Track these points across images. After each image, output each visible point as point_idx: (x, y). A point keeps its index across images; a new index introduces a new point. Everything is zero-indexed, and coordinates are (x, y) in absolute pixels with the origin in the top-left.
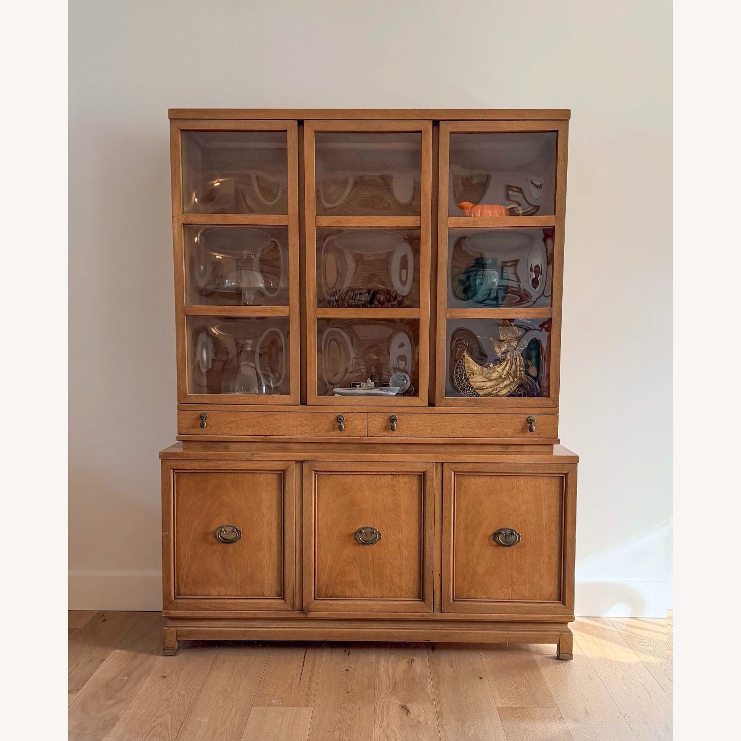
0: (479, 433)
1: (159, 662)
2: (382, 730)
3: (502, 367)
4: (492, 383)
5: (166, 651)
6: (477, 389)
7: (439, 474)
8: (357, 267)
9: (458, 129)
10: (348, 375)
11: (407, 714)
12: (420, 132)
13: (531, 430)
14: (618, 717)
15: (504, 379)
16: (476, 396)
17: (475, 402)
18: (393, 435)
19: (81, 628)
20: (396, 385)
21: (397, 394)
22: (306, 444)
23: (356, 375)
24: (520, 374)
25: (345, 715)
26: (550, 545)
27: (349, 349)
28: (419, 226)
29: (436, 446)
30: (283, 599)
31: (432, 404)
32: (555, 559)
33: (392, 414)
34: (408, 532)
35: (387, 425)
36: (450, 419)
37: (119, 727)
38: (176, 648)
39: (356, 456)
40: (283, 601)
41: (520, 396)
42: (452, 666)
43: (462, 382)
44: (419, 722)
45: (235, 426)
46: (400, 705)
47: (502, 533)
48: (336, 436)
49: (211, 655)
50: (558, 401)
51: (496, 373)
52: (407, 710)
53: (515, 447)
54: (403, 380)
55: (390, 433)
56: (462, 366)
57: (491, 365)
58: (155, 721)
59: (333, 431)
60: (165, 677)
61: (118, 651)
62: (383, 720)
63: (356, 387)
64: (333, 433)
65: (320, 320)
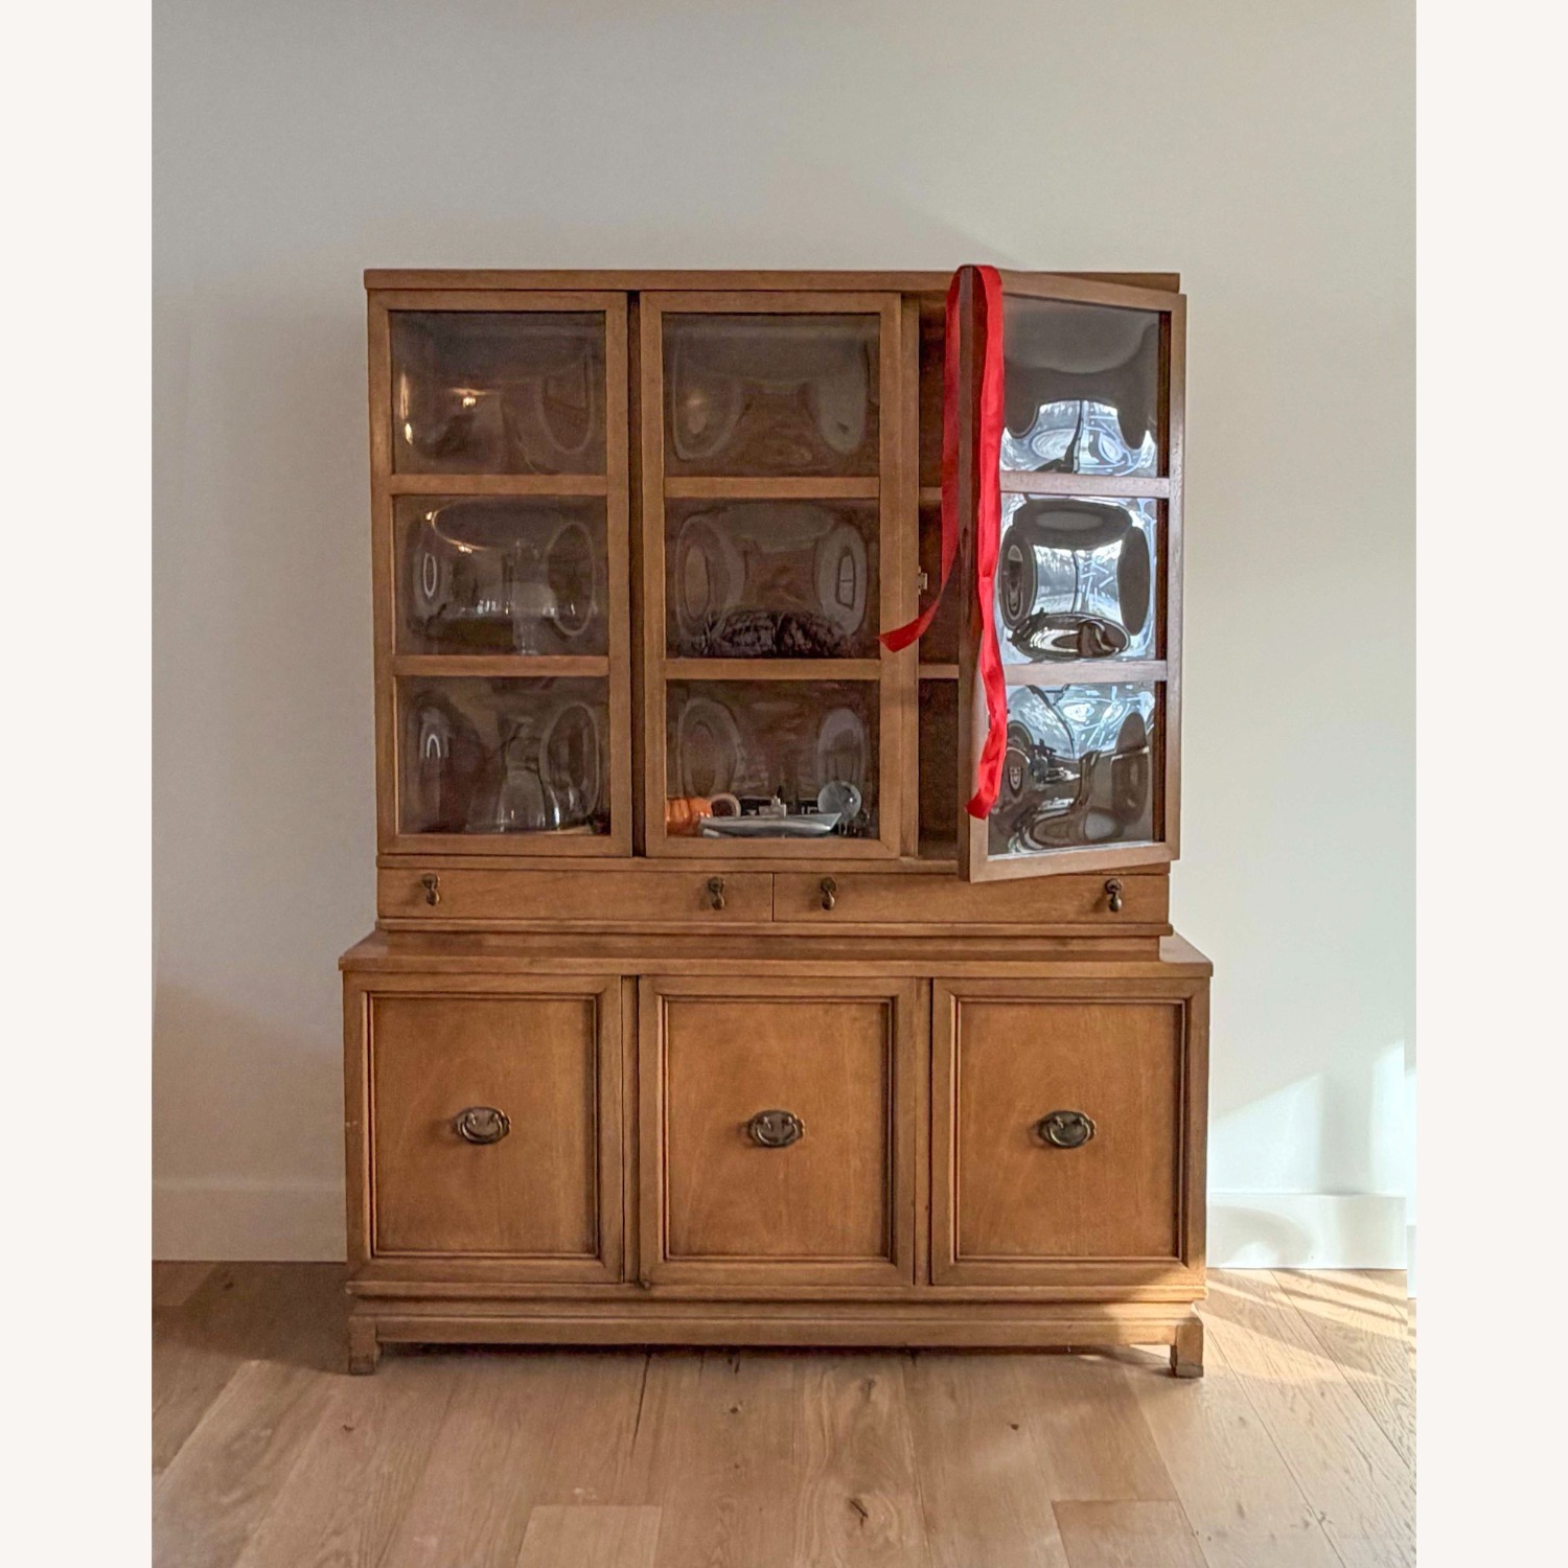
0: (1006, 914)
1: (339, 1389)
5: (354, 1366)
7: (925, 999)
8: (747, 566)
11: (862, 1521)
13: (1114, 908)
14: (1307, 1524)
18: (827, 918)
19: (180, 1305)
20: (832, 809)
21: (836, 827)
22: (646, 938)
25: (732, 1526)
26: (1154, 1143)
28: (876, 495)
29: (918, 942)
30: (599, 1258)
32: (1165, 1173)
33: (826, 876)
34: (859, 1121)
35: (815, 898)
38: (375, 1358)
39: (749, 963)
40: (598, 1264)
42: (952, 1396)
44: (887, 1540)
45: (496, 899)
46: (845, 1496)
47: (1056, 1122)
48: (708, 921)
52: (861, 1511)
53: (1081, 941)
54: (846, 799)
55: (821, 914)
58: (326, 1545)
59: (701, 910)
60: (349, 1429)
61: (254, 1363)
62: (812, 1536)
63: (749, 814)
64: (701, 914)
65: (672, 684)
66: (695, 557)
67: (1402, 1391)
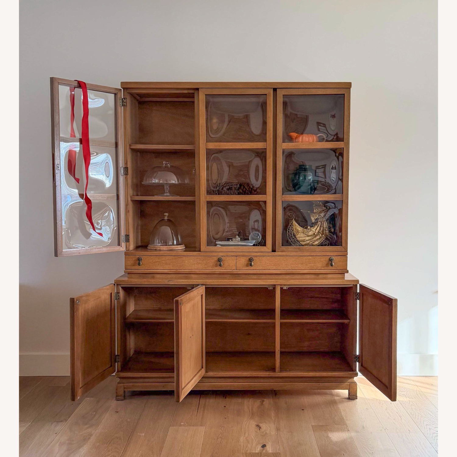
0: (301, 267)
1: (114, 404)
2: (245, 438)
3: (315, 228)
4: (310, 238)
5: (117, 397)
6: (301, 241)
8: (229, 170)
9: (287, 93)
10: (224, 233)
11: (259, 429)
12: (266, 94)
13: (332, 265)
14: (381, 430)
15: (317, 235)
16: (300, 246)
17: (299, 249)
19: (65, 386)
20: (253, 239)
21: (254, 244)
22: (201, 275)
23: (229, 233)
24: (325, 232)
25: (224, 430)
27: (225, 218)
28: (266, 148)
29: (277, 275)
31: (274, 251)
33: (251, 257)
35: (248, 263)
36: (285, 259)
37: (93, 439)
38: (124, 395)
39: (230, 281)
41: (325, 245)
42: (286, 404)
43: (292, 237)
44: (266, 433)
45: (158, 264)
46: (255, 424)
48: (218, 270)
49: (145, 399)
50: (347, 248)
51: (312, 232)
52: (259, 427)
53: (322, 275)
54: (257, 237)
55: (250, 268)
56: (292, 228)
57: (309, 227)
58: (113, 436)
59: (216, 267)
60: (117, 412)
61: (88, 398)
62: (246, 433)
63: (229, 241)
64: (216, 268)
65: (208, 203)
66: (215, 167)
67: (413, 403)
